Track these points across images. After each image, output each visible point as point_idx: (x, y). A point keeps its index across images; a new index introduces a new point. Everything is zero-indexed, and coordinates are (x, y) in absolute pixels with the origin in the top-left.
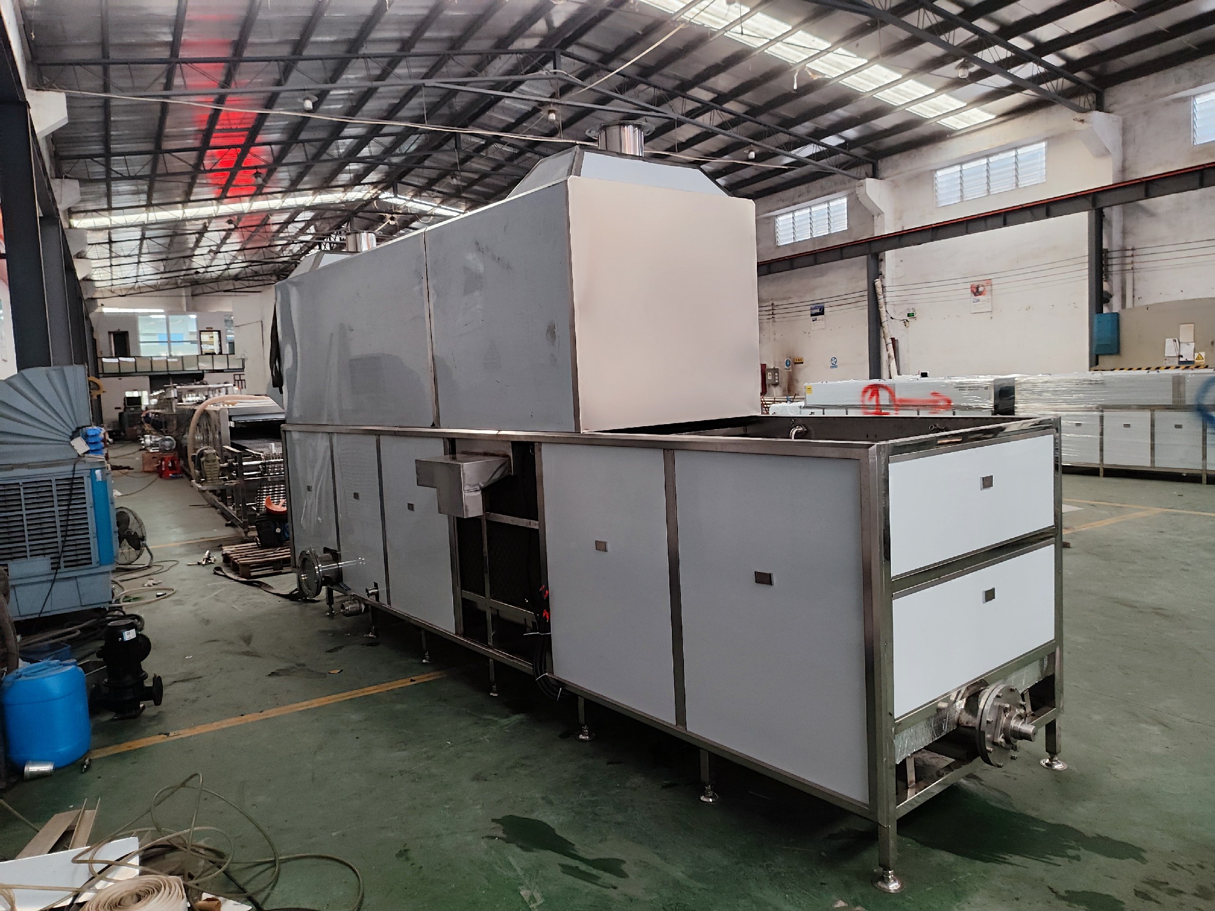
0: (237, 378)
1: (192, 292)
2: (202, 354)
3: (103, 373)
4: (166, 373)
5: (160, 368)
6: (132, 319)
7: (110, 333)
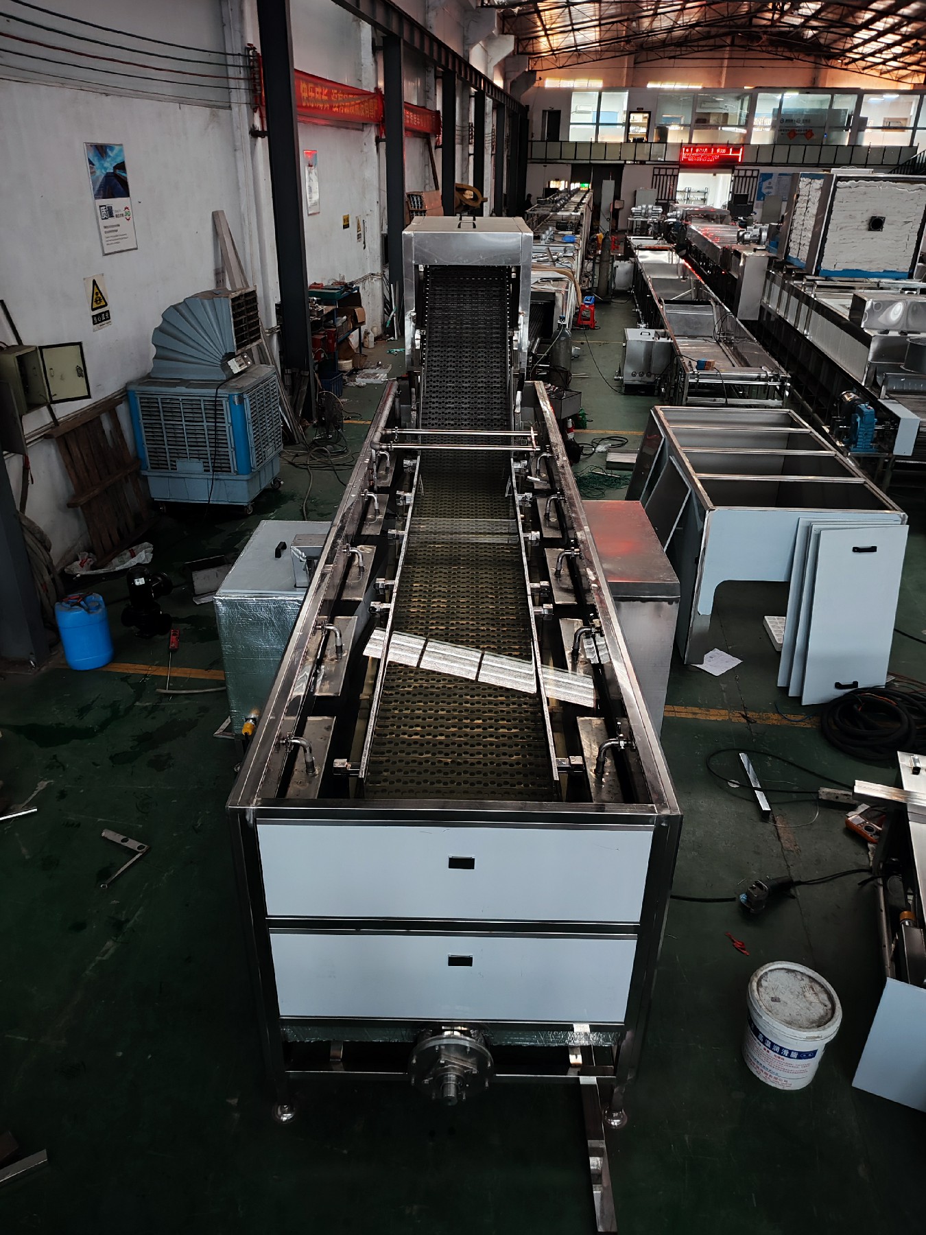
0: (656, 173)
1: (635, 60)
2: (628, 141)
3: (531, 159)
4: (588, 162)
5: (583, 157)
6: (567, 94)
7: (544, 112)
